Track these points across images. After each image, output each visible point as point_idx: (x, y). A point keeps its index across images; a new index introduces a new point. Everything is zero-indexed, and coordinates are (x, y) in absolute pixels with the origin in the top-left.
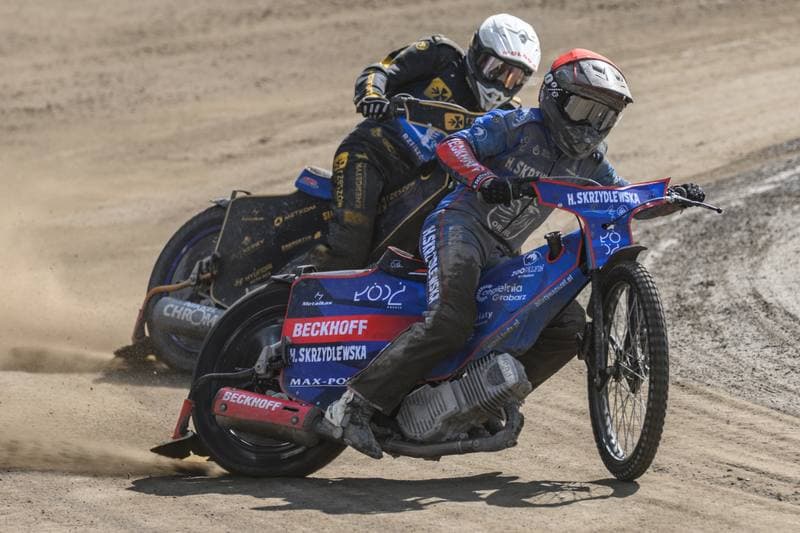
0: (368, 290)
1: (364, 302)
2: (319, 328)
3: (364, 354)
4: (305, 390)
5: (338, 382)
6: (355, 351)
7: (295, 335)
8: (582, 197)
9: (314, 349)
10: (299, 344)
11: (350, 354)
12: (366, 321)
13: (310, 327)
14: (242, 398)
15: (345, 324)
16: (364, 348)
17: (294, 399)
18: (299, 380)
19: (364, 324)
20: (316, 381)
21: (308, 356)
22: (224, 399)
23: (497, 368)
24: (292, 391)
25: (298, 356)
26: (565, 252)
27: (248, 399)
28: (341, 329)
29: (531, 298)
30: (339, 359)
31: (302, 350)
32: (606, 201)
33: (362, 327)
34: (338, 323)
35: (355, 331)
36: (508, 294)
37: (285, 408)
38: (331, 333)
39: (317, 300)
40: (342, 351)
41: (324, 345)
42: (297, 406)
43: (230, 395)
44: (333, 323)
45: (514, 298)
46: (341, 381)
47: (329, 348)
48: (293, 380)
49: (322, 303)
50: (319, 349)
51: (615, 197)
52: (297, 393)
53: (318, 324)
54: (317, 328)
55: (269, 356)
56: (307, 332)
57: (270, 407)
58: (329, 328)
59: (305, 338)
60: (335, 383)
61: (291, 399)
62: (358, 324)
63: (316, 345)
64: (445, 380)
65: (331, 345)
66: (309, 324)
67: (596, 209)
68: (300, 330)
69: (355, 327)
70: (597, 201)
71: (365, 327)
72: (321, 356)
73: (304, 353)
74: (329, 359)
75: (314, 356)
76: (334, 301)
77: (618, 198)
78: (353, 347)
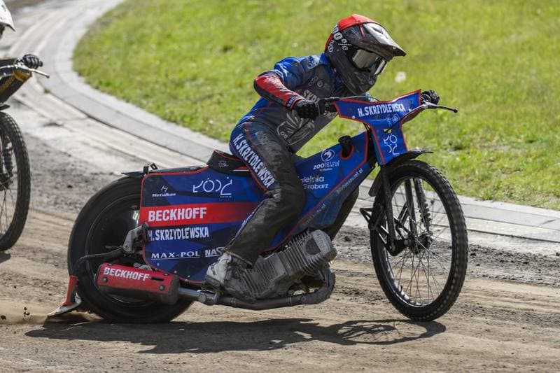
0: (203, 184)
1: (201, 193)
2: (169, 215)
3: (207, 234)
4: (163, 262)
5: (188, 254)
6: (199, 231)
7: (150, 220)
8: (368, 110)
9: (167, 231)
10: (154, 227)
11: (196, 234)
12: (205, 209)
13: (162, 213)
14: (118, 272)
15: (189, 211)
16: (206, 228)
17: (156, 269)
18: (158, 254)
19: (204, 211)
20: (172, 255)
21: (162, 235)
22: (105, 274)
23: (312, 241)
24: (153, 263)
25: (154, 236)
26: (355, 151)
27: (123, 273)
28: (187, 215)
29: (332, 187)
30: (187, 237)
31: (158, 231)
32: (385, 112)
33: (202, 213)
34: (183, 210)
35: (198, 216)
36: (313, 184)
37: (153, 279)
38: (179, 218)
39: (163, 192)
40: (189, 231)
41: (175, 227)
42: (161, 276)
43: (109, 271)
44: (179, 210)
45: (319, 187)
46: (190, 254)
47: (178, 230)
48: (153, 255)
49: (168, 195)
50: (171, 230)
51: (390, 108)
52: (158, 264)
53: (168, 211)
54: (167, 215)
55: (134, 238)
56: (160, 218)
57: (142, 278)
58: (176, 214)
59: (158, 222)
60: (185, 256)
61: (154, 270)
62: (199, 211)
63: (169, 228)
64: (272, 251)
65: (180, 227)
66: (161, 211)
67: (379, 119)
68: (154, 216)
69: (198, 213)
70: (379, 113)
71: (205, 213)
72: (173, 236)
73: (160, 234)
74: (179, 238)
75: (167, 236)
76: (177, 193)
77: (392, 109)
78: (198, 228)
